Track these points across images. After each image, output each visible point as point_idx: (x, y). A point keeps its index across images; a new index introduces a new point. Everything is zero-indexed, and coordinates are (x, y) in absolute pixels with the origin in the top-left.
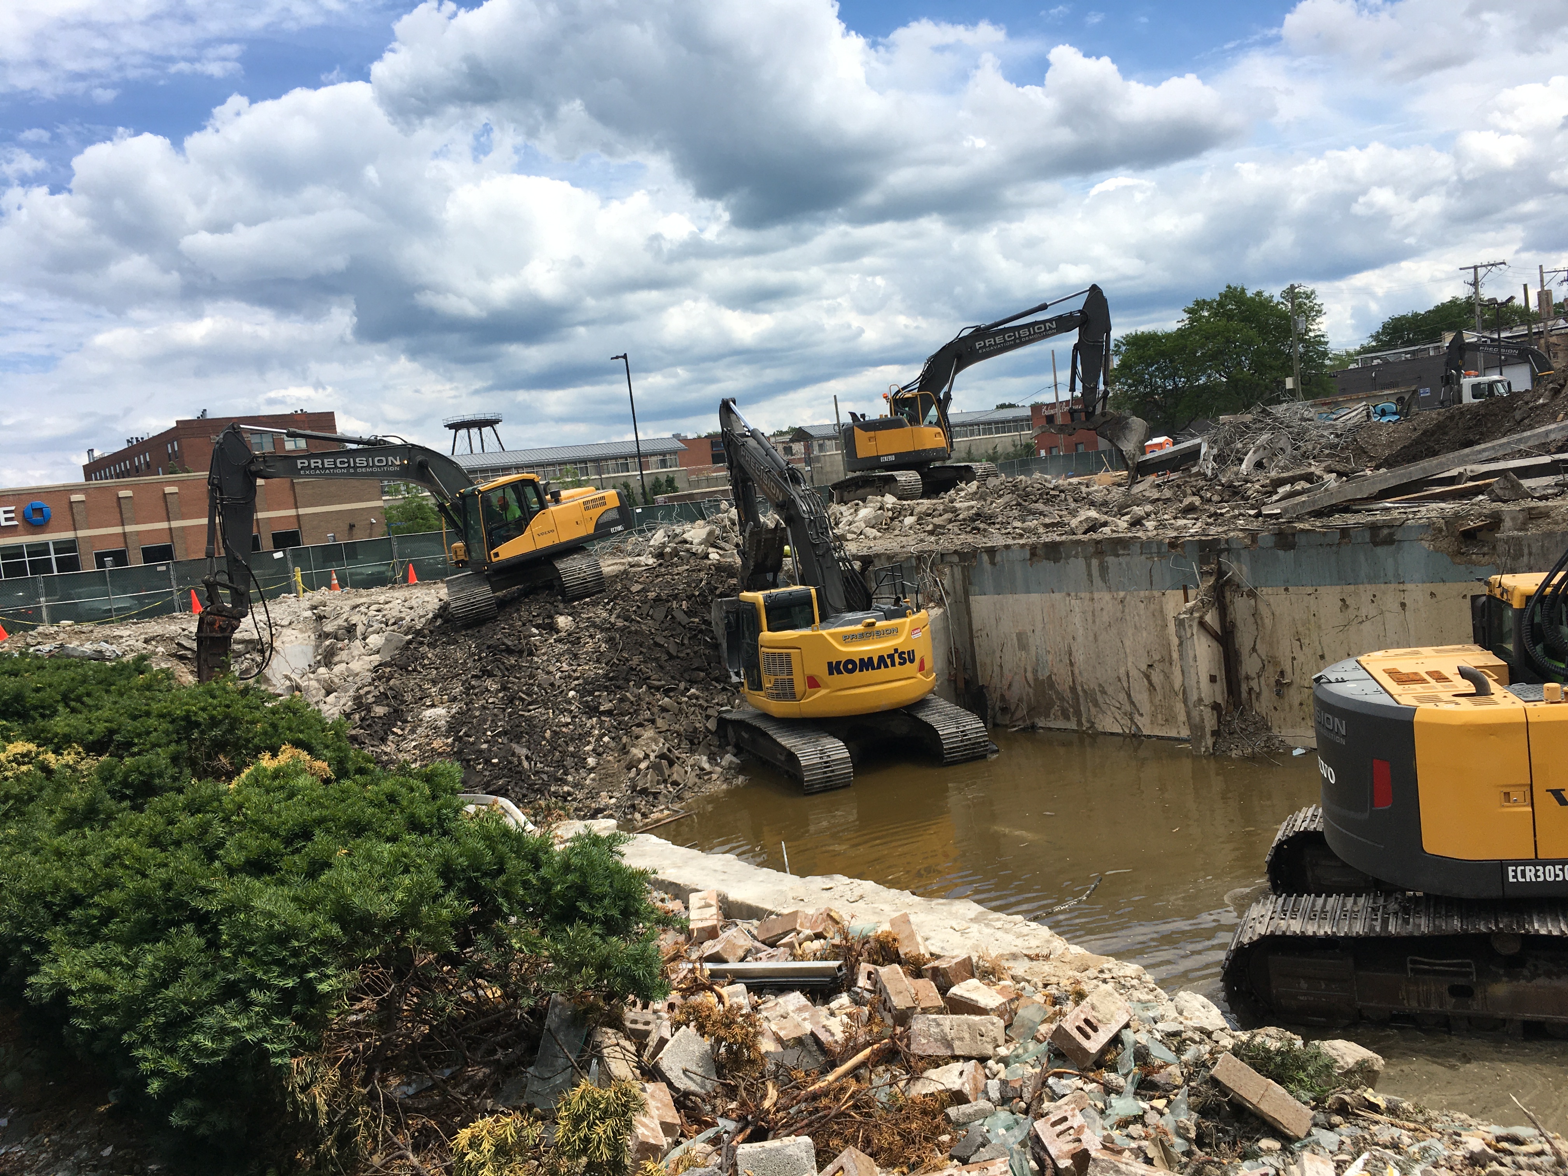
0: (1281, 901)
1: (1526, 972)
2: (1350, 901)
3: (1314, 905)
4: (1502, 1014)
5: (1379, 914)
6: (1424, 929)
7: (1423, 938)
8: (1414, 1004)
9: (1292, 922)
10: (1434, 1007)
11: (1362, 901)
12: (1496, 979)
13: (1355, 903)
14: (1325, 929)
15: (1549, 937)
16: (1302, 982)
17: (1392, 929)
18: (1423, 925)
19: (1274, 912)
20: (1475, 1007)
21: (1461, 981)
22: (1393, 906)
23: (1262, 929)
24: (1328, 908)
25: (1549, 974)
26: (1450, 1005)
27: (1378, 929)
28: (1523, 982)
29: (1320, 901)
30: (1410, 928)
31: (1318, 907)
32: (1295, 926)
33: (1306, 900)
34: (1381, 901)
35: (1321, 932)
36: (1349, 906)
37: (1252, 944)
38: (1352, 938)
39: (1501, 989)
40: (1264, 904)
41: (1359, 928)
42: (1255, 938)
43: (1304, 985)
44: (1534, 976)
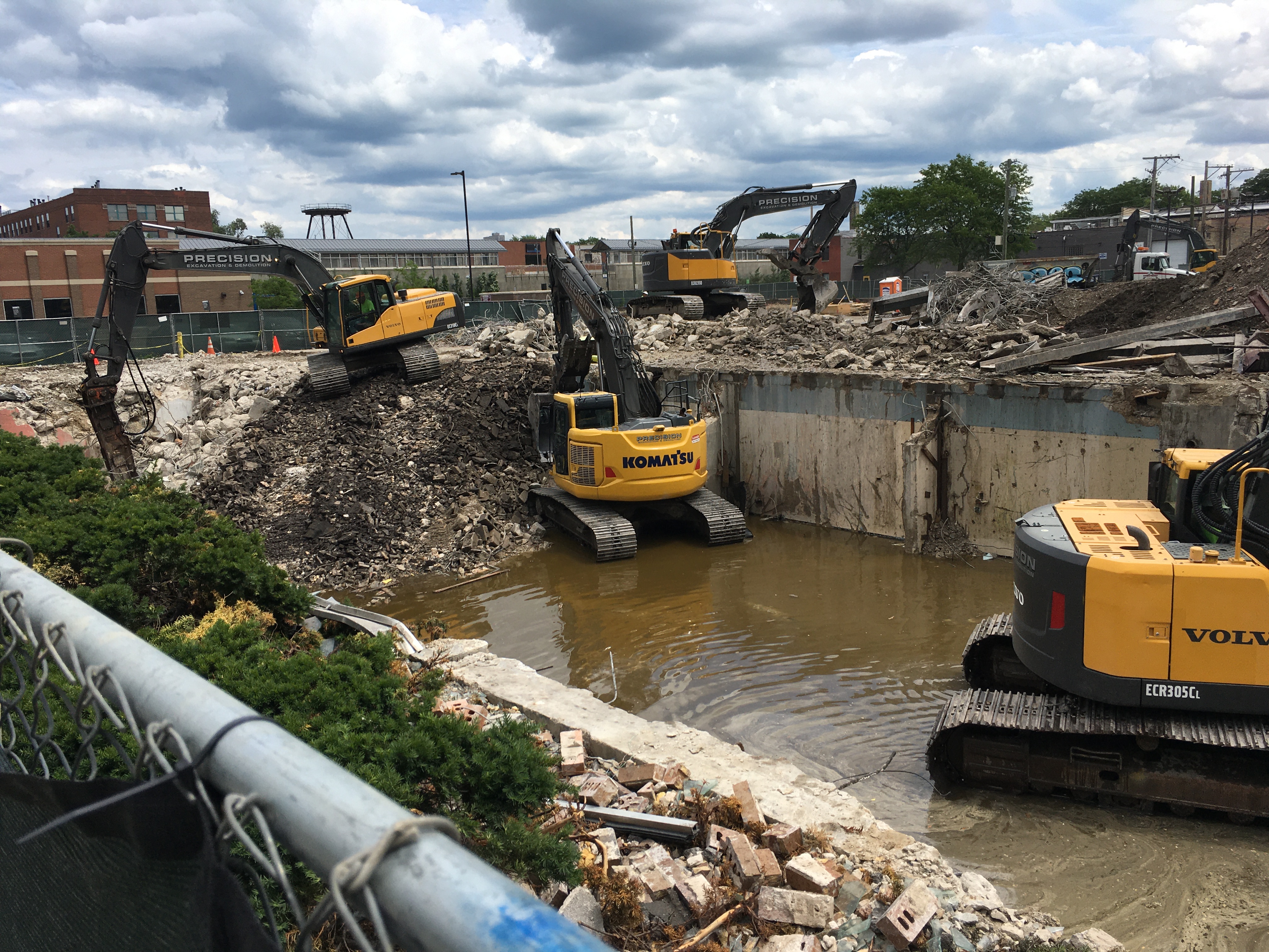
0: (976, 694)
1: (1160, 765)
2: (1030, 699)
3: (1002, 700)
4: (1138, 795)
5: (1053, 712)
6: (1087, 729)
7: (1086, 736)
8: (1072, 782)
9: (985, 713)
10: (1087, 786)
11: (1039, 699)
12: (1137, 768)
13: (1034, 701)
14: (1011, 722)
15: (1183, 742)
16: (988, 759)
17: (1062, 726)
18: (1086, 725)
19: (971, 703)
20: (1119, 788)
21: (1110, 768)
22: (1064, 707)
23: (962, 718)
24: (1013, 704)
25: (1178, 768)
26: (1099, 786)
27: (1052, 726)
28: (1157, 773)
29: (1007, 697)
30: (1076, 726)
31: (1005, 703)
32: (987, 718)
33: (996, 695)
34: (1054, 702)
35: (1008, 725)
36: (1029, 704)
37: (953, 729)
38: (1031, 731)
39: (1140, 777)
40: (963, 695)
41: (1037, 724)
42: (956, 725)
43: (989, 761)
44: (1166, 769)
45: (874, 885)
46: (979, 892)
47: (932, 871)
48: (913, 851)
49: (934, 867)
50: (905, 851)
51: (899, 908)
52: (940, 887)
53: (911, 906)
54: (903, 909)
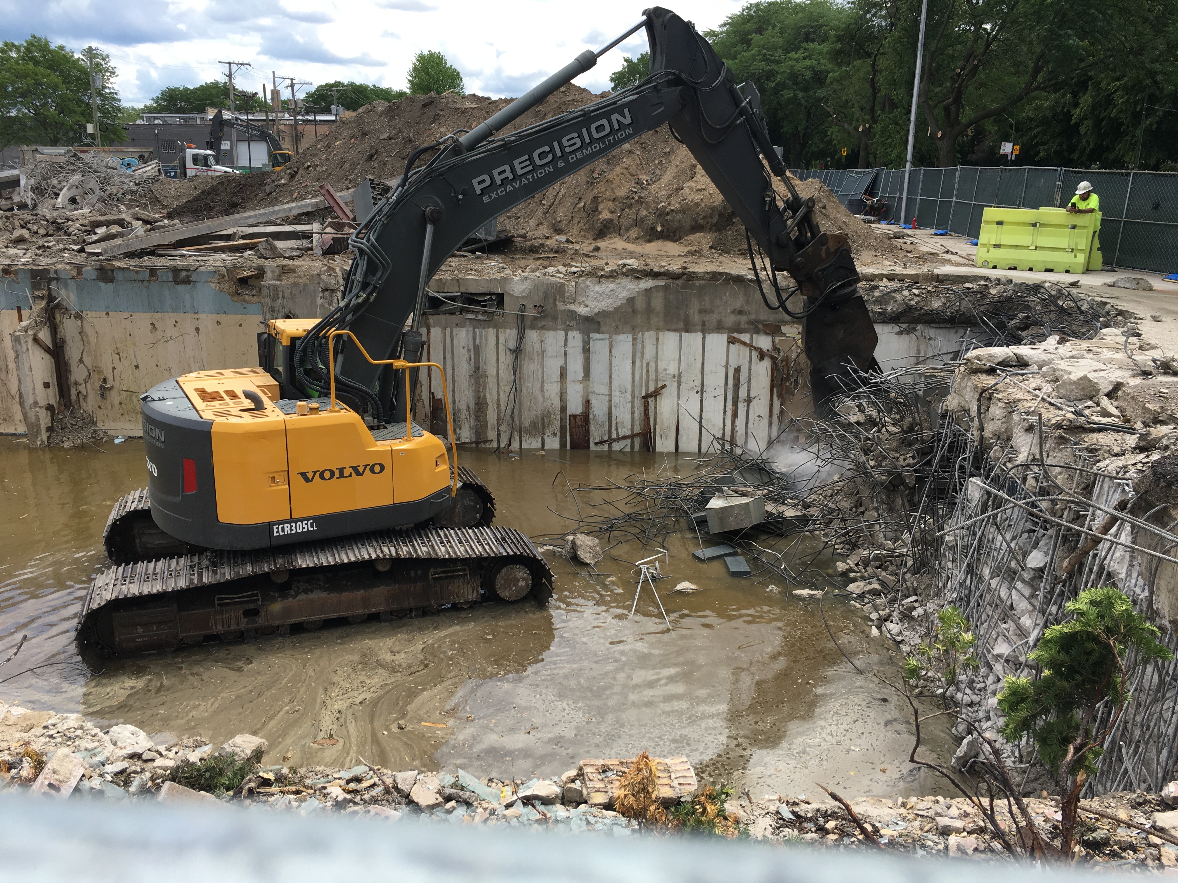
0: (121, 569)
1: (292, 592)
2: (174, 562)
3: (147, 570)
4: (277, 623)
5: (196, 569)
6: (228, 576)
7: (228, 583)
8: (220, 627)
9: (132, 585)
10: (233, 627)
11: (182, 561)
12: (273, 600)
13: (178, 564)
14: (157, 587)
15: (308, 568)
16: (139, 628)
17: (205, 580)
18: (226, 573)
19: (116, 580)
20: (261, 621)
21: (252, 606)
22: (205, 563)
23: (108, 596)
24: (158, 570)
25: (306, 591)
26: (244, 624)
27: (196, 582)
28: (290, 599)
29: (151, 565)
30: (218, 577)
31: (150, 571)
32: (134, 589)
33: (141, 567)
34: (196, 559)
35: (155, 591)
36: (173, 567)
37: (101, 609)
38: (177, 591)
39: (277, 607)
40: (108, 574)
41: (182, 583)
42: (103, 604)
43: (140, 630)
44: (297, 593)
45: (14, 771)
46: (128, 741)
47: (77, 736)
48: (54, 725)
49: (79, 732)
50: (46, 727)
51: (42, 783)
52: (86, 749)
53: (56, 777)
54: (47, 782)
